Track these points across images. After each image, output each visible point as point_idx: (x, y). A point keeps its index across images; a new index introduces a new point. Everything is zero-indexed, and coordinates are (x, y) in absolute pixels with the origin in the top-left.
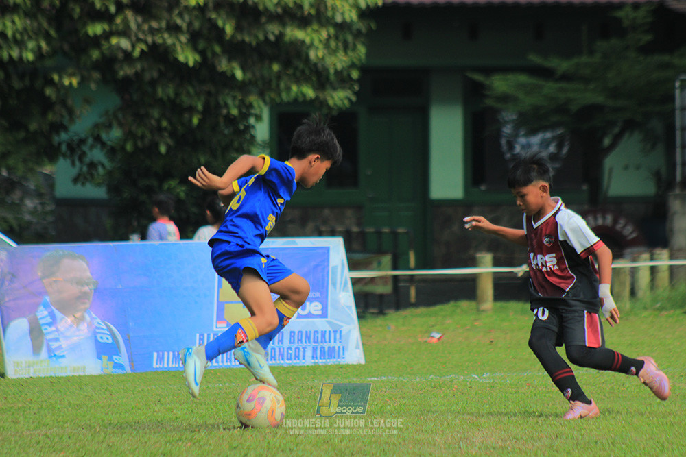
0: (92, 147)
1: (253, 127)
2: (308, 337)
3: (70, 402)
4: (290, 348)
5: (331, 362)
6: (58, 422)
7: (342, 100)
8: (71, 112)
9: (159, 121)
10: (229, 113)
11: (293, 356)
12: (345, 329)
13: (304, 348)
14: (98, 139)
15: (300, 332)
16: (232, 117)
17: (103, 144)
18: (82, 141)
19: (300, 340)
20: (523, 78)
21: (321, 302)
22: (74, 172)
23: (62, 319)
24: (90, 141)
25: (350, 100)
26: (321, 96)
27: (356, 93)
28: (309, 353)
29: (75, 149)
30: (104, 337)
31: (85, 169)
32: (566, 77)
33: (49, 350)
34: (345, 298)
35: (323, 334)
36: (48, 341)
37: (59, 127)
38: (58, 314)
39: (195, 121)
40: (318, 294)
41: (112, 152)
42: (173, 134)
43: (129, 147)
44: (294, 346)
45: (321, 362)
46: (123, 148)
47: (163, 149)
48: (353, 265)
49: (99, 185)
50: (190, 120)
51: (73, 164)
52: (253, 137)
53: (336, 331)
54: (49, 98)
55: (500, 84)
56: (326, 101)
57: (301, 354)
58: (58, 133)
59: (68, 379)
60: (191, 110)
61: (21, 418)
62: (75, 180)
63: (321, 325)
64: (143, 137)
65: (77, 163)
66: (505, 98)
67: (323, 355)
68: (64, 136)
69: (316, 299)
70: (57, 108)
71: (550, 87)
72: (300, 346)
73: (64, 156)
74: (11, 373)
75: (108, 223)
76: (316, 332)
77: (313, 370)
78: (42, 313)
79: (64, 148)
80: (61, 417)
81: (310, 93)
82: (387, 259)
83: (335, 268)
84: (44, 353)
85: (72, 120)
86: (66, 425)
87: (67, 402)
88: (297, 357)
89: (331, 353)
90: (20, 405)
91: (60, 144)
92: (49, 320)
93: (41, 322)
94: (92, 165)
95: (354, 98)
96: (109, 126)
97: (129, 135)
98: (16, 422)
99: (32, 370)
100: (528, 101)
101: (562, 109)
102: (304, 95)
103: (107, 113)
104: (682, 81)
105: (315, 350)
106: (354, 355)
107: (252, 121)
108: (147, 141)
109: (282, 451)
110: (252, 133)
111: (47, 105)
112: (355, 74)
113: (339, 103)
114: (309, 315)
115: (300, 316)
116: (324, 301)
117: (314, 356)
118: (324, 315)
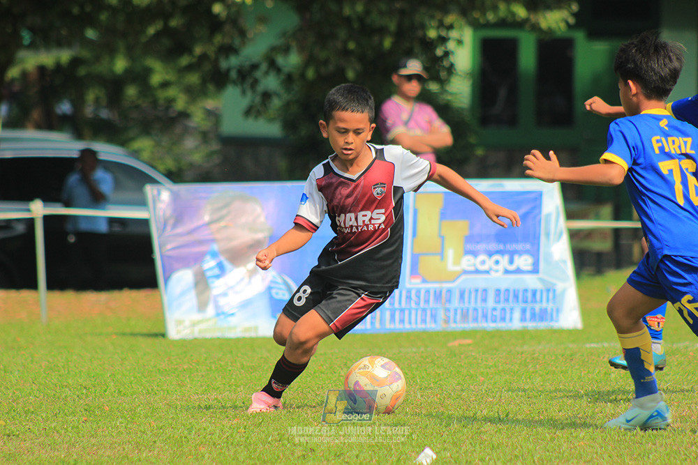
0: (267, 73)
1: (452, 53)
2: (516, 297)
3: (242, 364)
4: (494, 309)
5: (542, 325)
6: (230, 386)
7: (557, 23)
8: (242, 33)
9: (345, 42)
10: (425, 35)
11: (498, 319)
12: (560, 286)
13: (512, 310)
14: (273, 65)
15: (507, 291)
16: (429, 41)
17: (279, 70)
18: (255, 67)
19: (507, 300)
21: (533, 255)
22: (245, 102)
23: (231, 271)
24: (264, 67)
25: (567, 23)
26: (533, 18)
27: (575, 15)
28: (517, 315)
29: (246, 76)
30: (281, 292)
31: (258, 99)
33: (217, 306)
34: (559, 250)
35: (534, 293)
36: (216, 297)
37: (228, 50)
38: (227, 265)
39: (387, 43)
40: (528, 246)
41: (289, 80)
42: (361, 58)
43: (310, 74)
44: (500, 306)
45: (531, 325)
46: (303, 76)
47: (351, 74)
48: (570, 216)
49: (271, 120)
50: (381, 44)
51: (244, 93)
52: (452, 65)
53: (550, 289)
54: (217, 16)
56: (538, 24)
57: (508, 316)
58: (227, 57)
59: (238, 341)
60: (382, 31)
61: (188, 380)
62: (248, 112)
63: (531, 282)
64: (326, 62)
65: (249, 93)
67: (533, 317)
68: (234, 61)
69: (527, 252)
70: (227, 28)
72: (507, 306)
73: (235, 83)
74: (174, 333)
75: (282, 164)
76: (526, 291)
77: (522, 335)
78: (209, 264)
79: (233, 74)
80: (233, 380)
81: (521, 12)
82: (607, 210)
83: (549, 215)
84: (210, 310)
85: (243, 43)
86: (239, 389)
87: (238, 364)
88: (503, 319)
89: (543, 315)
90: (185, 366)
91: (228, 70)
92: (216, 271)
93: (209, 274)
94: (267, 96)
95: (571, 20)
96: (286, 50)
97: (310, 60)
98: (182, 385)
99: (196, 329)
102: (513, 14)
103: (284, 34)
105: (524, 311)
106: (570, 316)
107: (451, 45)
108: (331, 68)
110: (452, 61)
111: (215, 25)
113: (553, 26)
114: (518, 271)
115: (507, 272)
116: (535, 254)
117: (523, 319)
118: (535, 270)
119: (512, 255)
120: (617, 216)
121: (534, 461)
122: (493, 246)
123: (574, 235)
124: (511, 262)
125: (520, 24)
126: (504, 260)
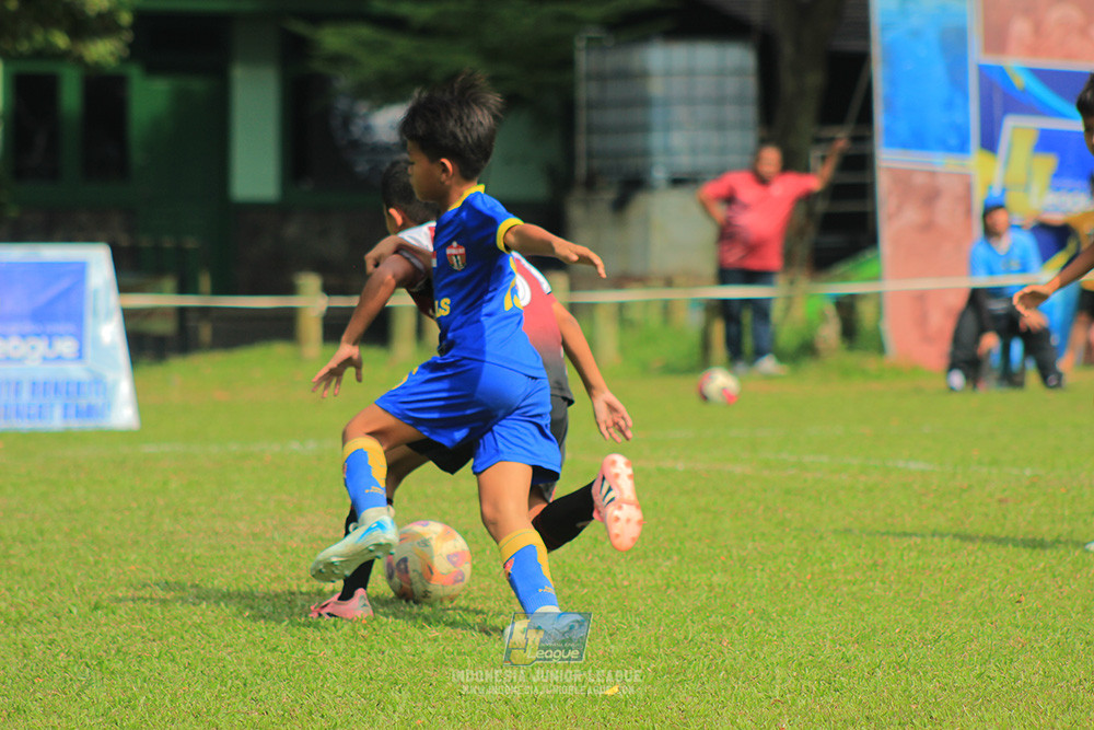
2: (57, 390)
4: (30, 406)
5: (89, 424)
7: (105, 56)
11: (36, 416)
12: (110, 376)
13: (51, 406)
15: (45, 384)
19: (46, 395)
20: (365, 32)
21: (76, 339)
25: (117, 56)
26: (77, 48)
27: (128, 45)
28: (57, 412)
32: (426, 31)
34: (110, 333)
35: (79, 385)
40: (69, 327)
44: (37, 402)
45: (75, 424)
48: (123, 289)
53: (98, 382)
55: (332, 39)
56: (82, 56)
63: (76, 371)
66: (337, 59)
67: (79, 414)
69: (70, 334)
71: (402, 45)
72: (46, 402)
76: (68, 384)
77: (64, 437)
81: (61, 40)
82: (170, 282)
83: (96, 291)
88: (41, 417)
89: (90, 412)
95: (124, 52)
100: (373, 64)
101: (420, 77)
102: (52, 44)
104: (590, 40)
105: (66, 408)
106: (123, 413)
109: (22, 542)
112: (125, 18)
113: (101, 59)
114: (59, 358)
115: (45, 359)
116: (79, 336)
117: (65, 415)
118: (80, 355)
119: (51, 337)
120: (183, 289)
121: (74, 591)
122: (28, 327)
123: (129, 315)
124: (50, 345)
125: (61, 56)
126: (41, 345)
